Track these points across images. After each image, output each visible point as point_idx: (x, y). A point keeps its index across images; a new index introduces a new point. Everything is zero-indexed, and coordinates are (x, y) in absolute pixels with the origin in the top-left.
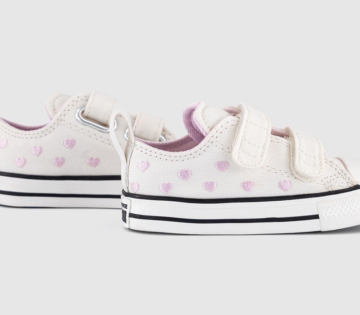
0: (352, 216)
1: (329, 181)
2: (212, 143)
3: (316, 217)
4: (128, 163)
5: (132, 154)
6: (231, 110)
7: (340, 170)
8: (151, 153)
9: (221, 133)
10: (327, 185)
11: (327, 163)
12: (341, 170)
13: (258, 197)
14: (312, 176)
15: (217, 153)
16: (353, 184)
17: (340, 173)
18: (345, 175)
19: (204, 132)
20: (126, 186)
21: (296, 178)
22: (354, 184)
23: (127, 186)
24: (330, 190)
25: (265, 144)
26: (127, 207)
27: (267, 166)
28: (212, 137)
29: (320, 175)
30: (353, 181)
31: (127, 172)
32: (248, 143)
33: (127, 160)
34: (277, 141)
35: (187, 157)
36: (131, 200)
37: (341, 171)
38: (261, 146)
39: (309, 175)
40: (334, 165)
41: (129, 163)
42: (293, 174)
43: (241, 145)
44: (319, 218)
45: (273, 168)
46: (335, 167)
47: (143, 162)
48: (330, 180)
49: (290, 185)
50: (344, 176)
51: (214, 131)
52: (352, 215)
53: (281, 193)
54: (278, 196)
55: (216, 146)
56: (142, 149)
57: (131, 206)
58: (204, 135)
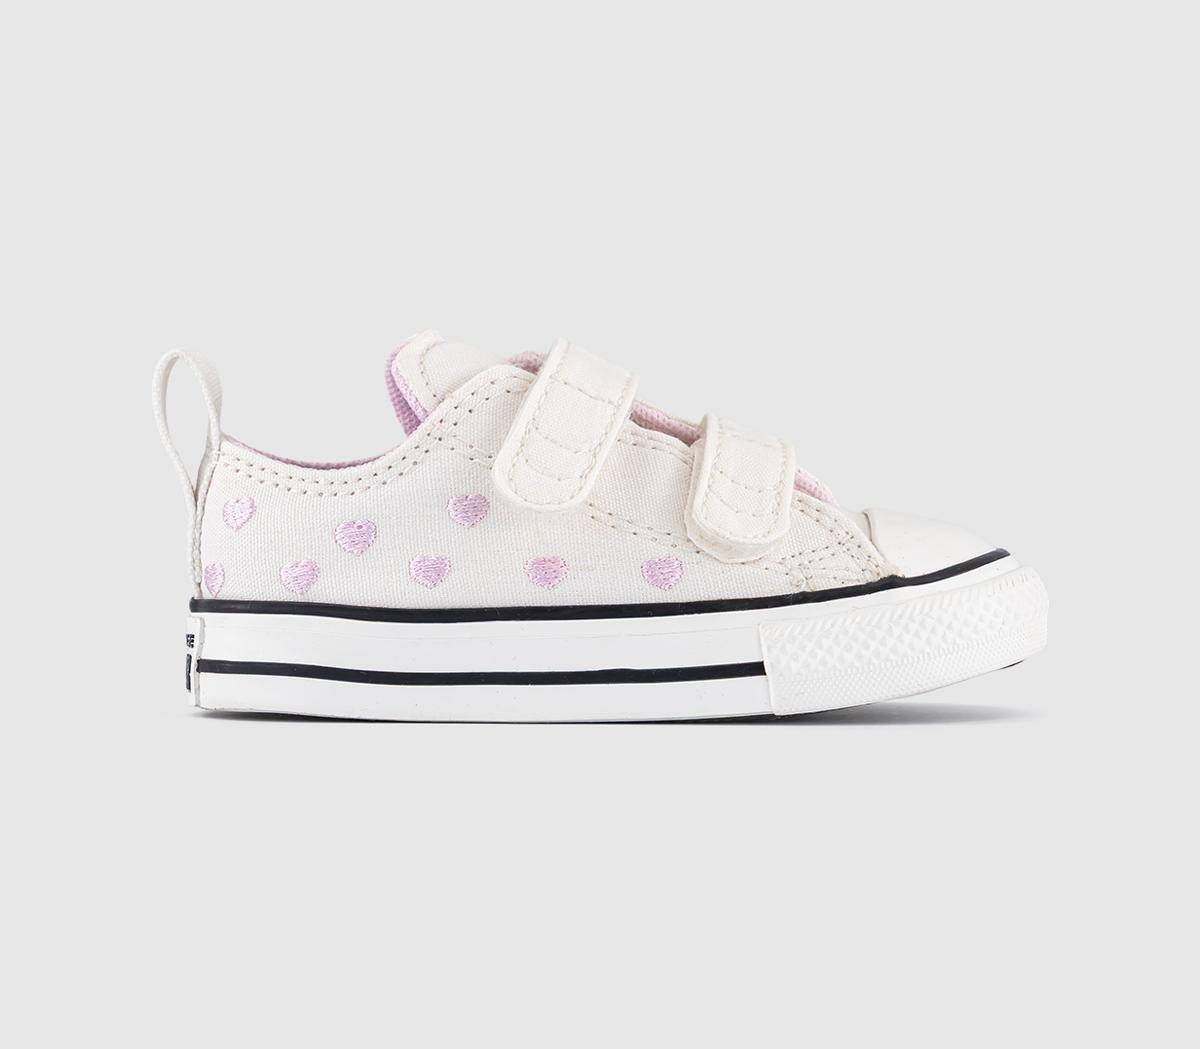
0: (869, 668)
1: (806, 562)
2: (440, 439)
3: (757, 669)
4: (199, 508)
5: (210, 482)
6: (530, 362)
7: (844, 534)
8: (262, 475)
9: (470, 411)
10: (795, 573)
11: (808, 515)
12: (847, 533)
13: (574, 607)
14: (741, 540)
15: (451, 470)
16: (878, 574)
17: (843, 542)
18: (859, 547)
19: (420, 409)
20: (194, 580)
21: (698, 552)
22: (883, 575)
23: (198, 581)
24: (804, 588)
25: (600, 444)
26: (193, 641)
27: (610, 514)
28: (441, 421)
29: (767, 540)
30: (881, 563)
31: (197, 535)
32: (547, 438)
33: (196, 500)
34: (652, 443)
35: (365, 482)
36: (202, 620)
37: (849, 537)
38: (587, 451)
39: (732, 538)
40: (827, 518)
41: (203, 508)
42: (689, 540)
43: (522, 445)
44: (765, 674)
45: (628, 518)
46: (830, 523)
47: (237, 501)
48: (810, 562)
49: (679, 571)
50: (855, 551)
51: (447, 404)
52: (872, 667)
53: (649, 596)
54: (638, 603)
55: (453, 449)
56: (238, 465)
57: (204, 637)
58: (420, 415)
